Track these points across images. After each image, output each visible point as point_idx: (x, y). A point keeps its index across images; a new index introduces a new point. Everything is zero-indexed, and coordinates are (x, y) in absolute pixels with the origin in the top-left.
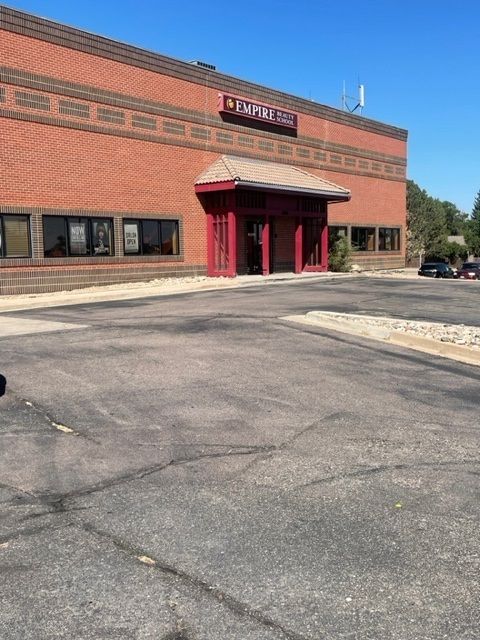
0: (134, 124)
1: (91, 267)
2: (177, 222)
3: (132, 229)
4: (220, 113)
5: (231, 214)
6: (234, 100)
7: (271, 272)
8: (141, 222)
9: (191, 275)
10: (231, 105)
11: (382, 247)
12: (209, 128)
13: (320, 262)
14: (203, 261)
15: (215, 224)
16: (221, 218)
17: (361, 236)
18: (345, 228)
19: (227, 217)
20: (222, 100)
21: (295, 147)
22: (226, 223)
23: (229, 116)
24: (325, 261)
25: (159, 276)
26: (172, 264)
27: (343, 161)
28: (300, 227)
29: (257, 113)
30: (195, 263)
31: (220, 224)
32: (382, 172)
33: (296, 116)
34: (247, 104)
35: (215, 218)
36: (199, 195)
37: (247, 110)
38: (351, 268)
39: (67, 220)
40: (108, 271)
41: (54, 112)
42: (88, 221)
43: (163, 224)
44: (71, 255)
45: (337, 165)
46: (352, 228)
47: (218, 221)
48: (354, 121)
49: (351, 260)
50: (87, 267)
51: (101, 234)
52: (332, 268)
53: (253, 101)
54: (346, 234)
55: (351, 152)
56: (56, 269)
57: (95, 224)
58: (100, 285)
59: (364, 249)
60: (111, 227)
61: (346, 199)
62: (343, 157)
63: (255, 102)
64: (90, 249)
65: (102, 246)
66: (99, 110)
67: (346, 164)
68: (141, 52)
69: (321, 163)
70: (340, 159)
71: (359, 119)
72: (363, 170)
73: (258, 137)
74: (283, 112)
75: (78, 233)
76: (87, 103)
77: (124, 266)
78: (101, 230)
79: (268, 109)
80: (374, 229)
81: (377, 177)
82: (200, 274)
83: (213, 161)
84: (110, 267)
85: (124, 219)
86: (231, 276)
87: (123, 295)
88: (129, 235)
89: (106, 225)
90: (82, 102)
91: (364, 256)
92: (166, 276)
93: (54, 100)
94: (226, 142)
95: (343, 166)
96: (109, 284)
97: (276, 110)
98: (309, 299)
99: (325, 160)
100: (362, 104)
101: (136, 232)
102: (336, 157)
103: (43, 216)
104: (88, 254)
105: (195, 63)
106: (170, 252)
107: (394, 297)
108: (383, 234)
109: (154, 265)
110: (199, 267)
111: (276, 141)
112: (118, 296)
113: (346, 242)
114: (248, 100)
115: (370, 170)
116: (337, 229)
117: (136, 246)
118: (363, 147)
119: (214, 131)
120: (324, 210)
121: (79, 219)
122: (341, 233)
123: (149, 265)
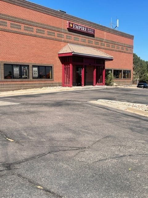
0: (37, 32)
1: (21, 83)
2: (51, 67)
3: (36, 69)
4: (67, 28)
5: (71, 65)
6: (72, 24)
7: (85, 85)
8: (39, 67)
9: (56, 86)
10: (71, 26)
11: (124, 77)
12: (63, 34)
13: (102, 82)
14: (61, 81)
15: (65, 68)
16: (67, 66)
17: (117, 73)
18: (111, 70)
19: (69, 65)
20: (68, 24)
21: (94, 41)
22: (69, 68)
23: (70, 30)
24: (104, 82)
25: (45, 86)
26: (50, 82)
27: (111, 46)
28: (95, 69)
29: (80, 29)
30: (58, 82)
31: (67, 68)
32: (125, 50)
33: (94, 30)
34: (77, 25)
35: (65, 66)
36: (59, 57)
37: (77, 28)
38: (113, 84)
39: (13, 66)
40: (27, 84)
41: (8, 27)
42: (20, 66)
43: (47, 68)
44: (14, 78)
45: (109, 48)
46: (114, 70)
47: (66, 67)
48: (115, 32)
49: (113, 81)
50: (19, 83)
51: (25, 71)
52: (106, 84)
53: (79, 24)
54: (111, 72)
55: (113, 43)
56: (8, 83)
57: (23, 67)
58: (24, 89)
59: (118, 78)
60: (28, 68)
61: (112, 60)
62: (111, 45)
63: (80, 25)
64: (21, 76)
65: (25, 75)
66: (24, 27)
67: (112, 47)
68: (40, 7)
69: (103, 47)
70: (110, 46)
71: (117, 31)
72: (118, 50)
73: (81, 37)
74: (90, 29)
75: (16, 70)
76: (20, 24)
77: (33, 82)
78: (24, 70)
79: (84, 27)
80: (121, 71)
81: (123, 52)
82: (60, 86)
83: (65, 45)
84: (28, 83)
85: (33, 66)
86: (70, 87)
87: (32, 93)
88: (35, 71)
89: (26, 67)
90: (18, 24)
91: (118, 80)
92: (47, 86)
93: (9, 23)
94: (69, 39)
95: (111, 48)
96: (27, 89)
97: (87, 28)
98: (98, 95)
99: (104, 46)
100: (118, 26)
101: (37, 70)
102: (108, 45)
103: (4, 64)
104: (20, 78)
105: (59, 11)
106: (49, 78)
107: (128, 95)
108: (125, 72)
109: (43, 82)
110: (59, 83)
111: (87, 39)
112: (30, 93)
113: (111, 75)
114: (77, 24)
115: (120, 50)
116: (108, 70)
117: (37, 75)
118: (118, 42)
119: (65, 35)
120: (104, 64)
121: (17, 65)
122: (110, 72)
123: (41, 82)
